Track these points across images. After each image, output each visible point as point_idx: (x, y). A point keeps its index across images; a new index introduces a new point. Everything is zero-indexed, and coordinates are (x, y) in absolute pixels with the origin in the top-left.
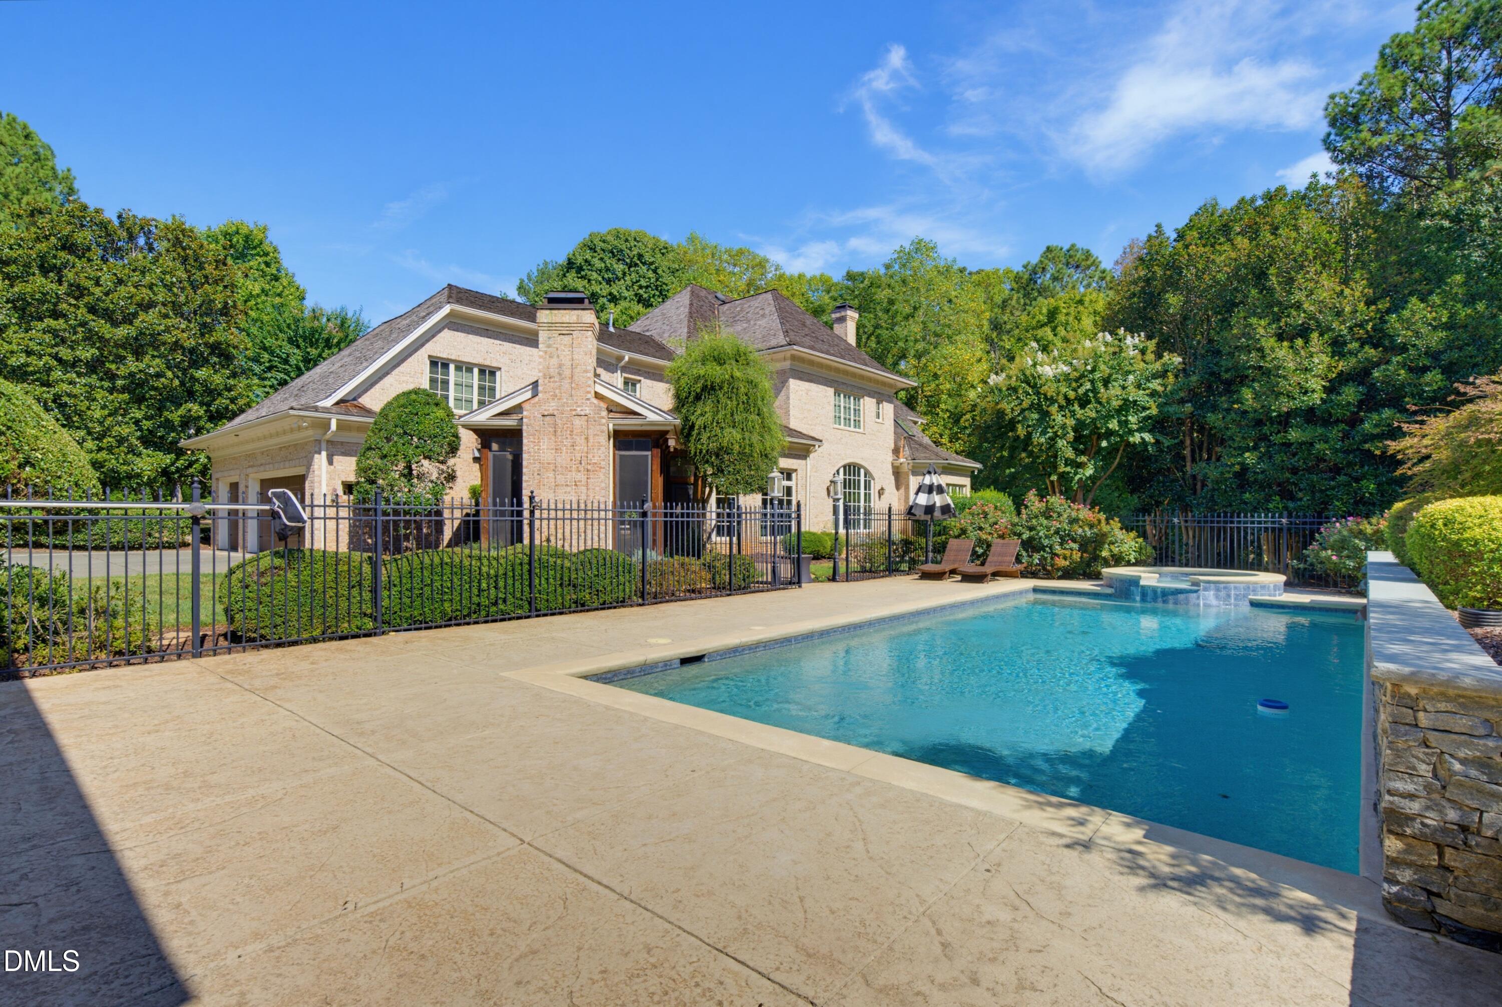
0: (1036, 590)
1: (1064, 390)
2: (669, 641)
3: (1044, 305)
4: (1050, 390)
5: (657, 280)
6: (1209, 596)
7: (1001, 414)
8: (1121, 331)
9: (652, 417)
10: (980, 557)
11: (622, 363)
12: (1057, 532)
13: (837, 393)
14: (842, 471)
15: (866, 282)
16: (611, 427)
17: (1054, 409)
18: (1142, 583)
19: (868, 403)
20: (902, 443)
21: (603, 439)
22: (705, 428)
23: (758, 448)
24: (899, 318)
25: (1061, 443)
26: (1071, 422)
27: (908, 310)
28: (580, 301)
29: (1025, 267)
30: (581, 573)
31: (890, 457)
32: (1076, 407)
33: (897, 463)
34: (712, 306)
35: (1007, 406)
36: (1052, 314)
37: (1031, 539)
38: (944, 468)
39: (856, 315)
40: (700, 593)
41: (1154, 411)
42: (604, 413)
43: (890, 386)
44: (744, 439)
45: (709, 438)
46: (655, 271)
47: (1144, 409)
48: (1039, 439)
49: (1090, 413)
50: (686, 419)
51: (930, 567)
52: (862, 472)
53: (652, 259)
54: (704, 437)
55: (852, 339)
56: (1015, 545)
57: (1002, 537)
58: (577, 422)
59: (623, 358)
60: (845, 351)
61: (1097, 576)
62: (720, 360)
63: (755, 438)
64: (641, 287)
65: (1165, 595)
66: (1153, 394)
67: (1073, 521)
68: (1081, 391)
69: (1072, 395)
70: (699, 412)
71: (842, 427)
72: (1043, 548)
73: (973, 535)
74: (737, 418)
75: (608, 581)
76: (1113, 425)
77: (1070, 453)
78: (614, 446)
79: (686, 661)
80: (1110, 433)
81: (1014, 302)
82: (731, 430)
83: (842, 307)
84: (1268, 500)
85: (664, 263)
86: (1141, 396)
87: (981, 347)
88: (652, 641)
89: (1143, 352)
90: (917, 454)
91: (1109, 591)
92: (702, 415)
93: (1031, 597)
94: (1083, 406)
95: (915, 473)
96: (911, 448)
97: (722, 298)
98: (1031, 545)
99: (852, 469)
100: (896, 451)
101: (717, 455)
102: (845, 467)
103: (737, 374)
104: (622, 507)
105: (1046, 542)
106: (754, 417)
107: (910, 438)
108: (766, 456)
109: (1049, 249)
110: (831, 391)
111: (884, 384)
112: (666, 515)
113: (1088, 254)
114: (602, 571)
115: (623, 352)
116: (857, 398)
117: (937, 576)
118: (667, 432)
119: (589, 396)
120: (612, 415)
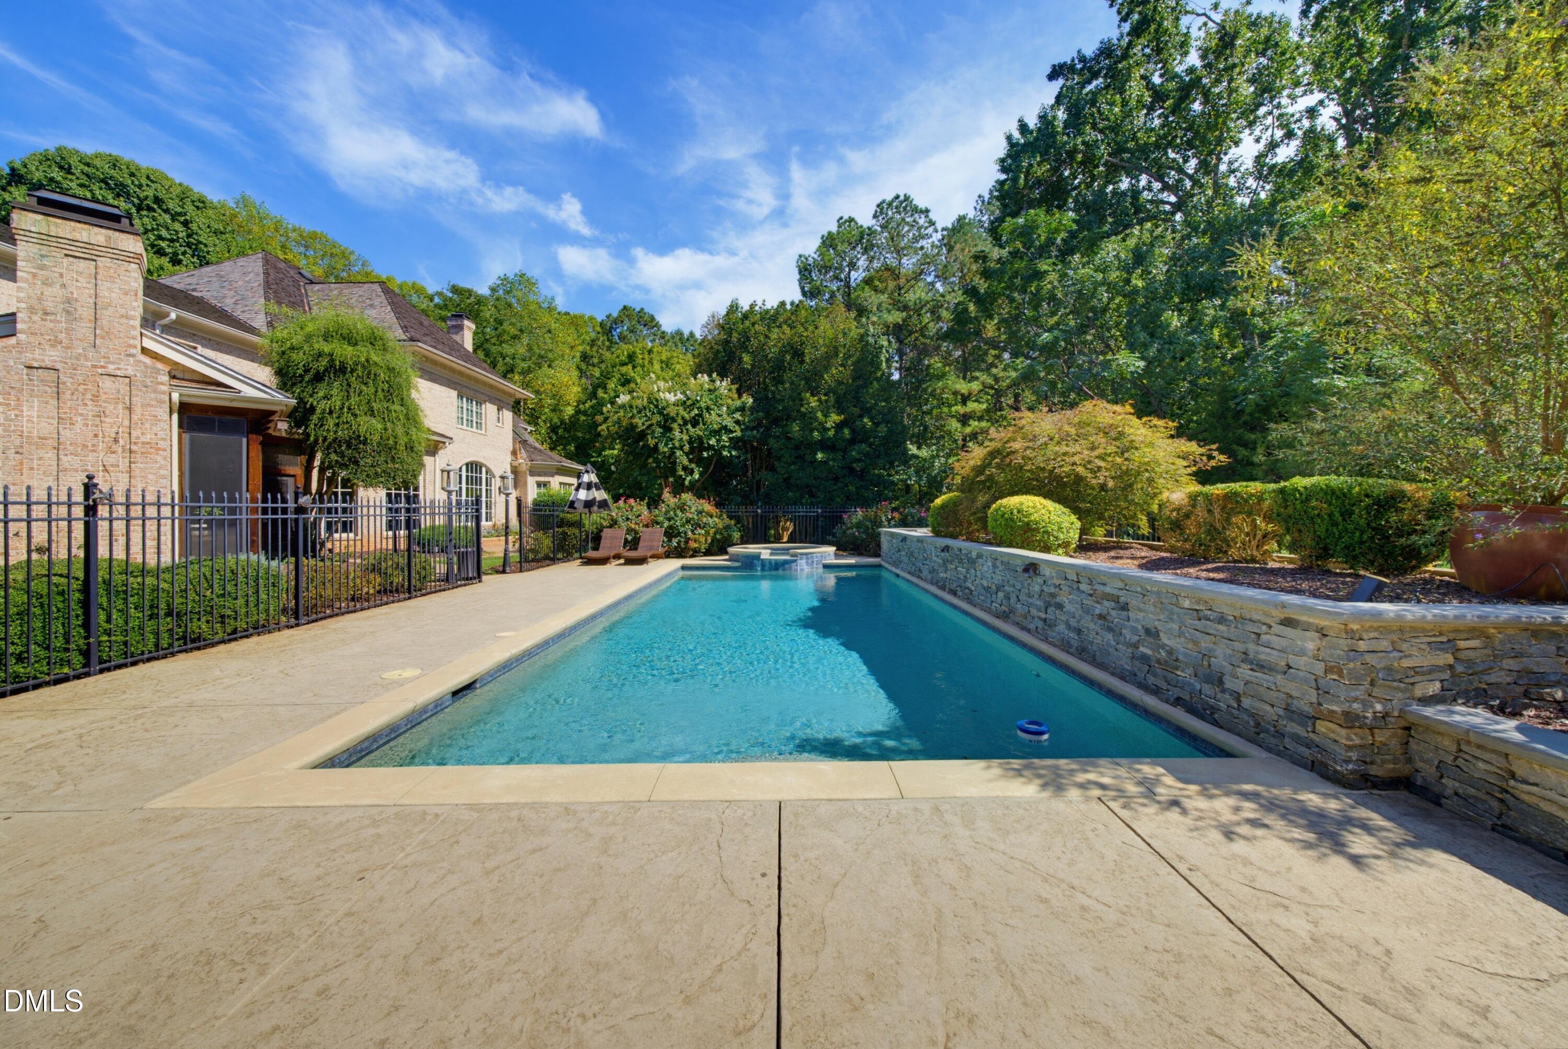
0: (684, 568)
1: (682, 412)
2: (417, 672)
3: (624, 350)
4: (672, 411)
5: (189, 236)
6: (802, 564)
7: (633, 427)
8: (714, 375)
9: (248, 392)
10: (633, 543)
11: (165, 321)
12: (688, 521)
13: (460, 396)
14: (464, 468)
15: (472, 299)
16: (176, 397)
17: (675, 426)
18: (762, 557)
19: (490, 409)
20: (518, 446)
21: (163, 412)
22: (331, 412)
23: (403, 440)
24: (506, 337)
25: (679, 453)
26: (686, 437)
27: (513, 331)
28: (116, 218)
29: (608, 317)
30: (192, 595)
31: (509, 458)
32: (689, 426)
33: (515, 464)
34: (296, 282)
35: (639, 422)
36: (631, 357)
37: (671, 527)
38: (558, 469)
39: (473, 327)
40: (368, 600)
41: (739, 434)
42: (166, 378)
43: (510, 395)
44: (386, 429)
45: (337, 425)
46: (186, 224)
47: (731, 432)
48: (663, 448)
49: (697, 431)
50: (301, 400)
51: (591, 554)
52: (484, 470)
53: (179, 210)
54: (331, 422)
55: (469, 345)
56: (658, 532)
57: (647, 526)
58: (107, 383)
59: (167, 315)
60: (465, 356)
61: (726, 553)
62: (350, 339)
63: (400, 431)
64: (160, 238)
65: (777, 566)
66: (737, 422)
67: (700, 512)
68: (693, 414)
69: (687, 416)
70: (321, 394)
71: (465, 427)
72: (679, 534)
73: (624, 525)
74: (376, 406)
75: (241, 601)
76: (713, 442)
77: (685, 461)
78: (180, 426)
79: (456, 693)
80: (710, 447)
81: (600, 343)
82: (368, 418)
83: (458, 316)
84: (802, 497)
85: (199, 221)
86: (729, 422)
87: (575, 373)
88: (393, 675)
89: (730, 390)
90: (534, 457)
91: (737, 564)
92: (325, 397)
93: (681, 573)
94: (694, 427)
95: (532, 474)
96: (527, 451)
97: (308, 275)
98: (670, 533)
99: (474, 467)
100: (514, 453)
101: (349, 446)
102: (467, 465)
103: (374, 358)
104: (195, 498)
105: (682, 529)
106: (396, 407)
107: (524, 442)
108: (412, 448)
109: (625, 308)
110: (454, 394)
111: (504, 392)
112: (265, 510)
113: (652, 318)
114: (229, 588)
115: (166, 307)
116: (479, 403)
117: (603, 561)
118: (274, 413)
119: (133, 351)
120: (175, 382)
